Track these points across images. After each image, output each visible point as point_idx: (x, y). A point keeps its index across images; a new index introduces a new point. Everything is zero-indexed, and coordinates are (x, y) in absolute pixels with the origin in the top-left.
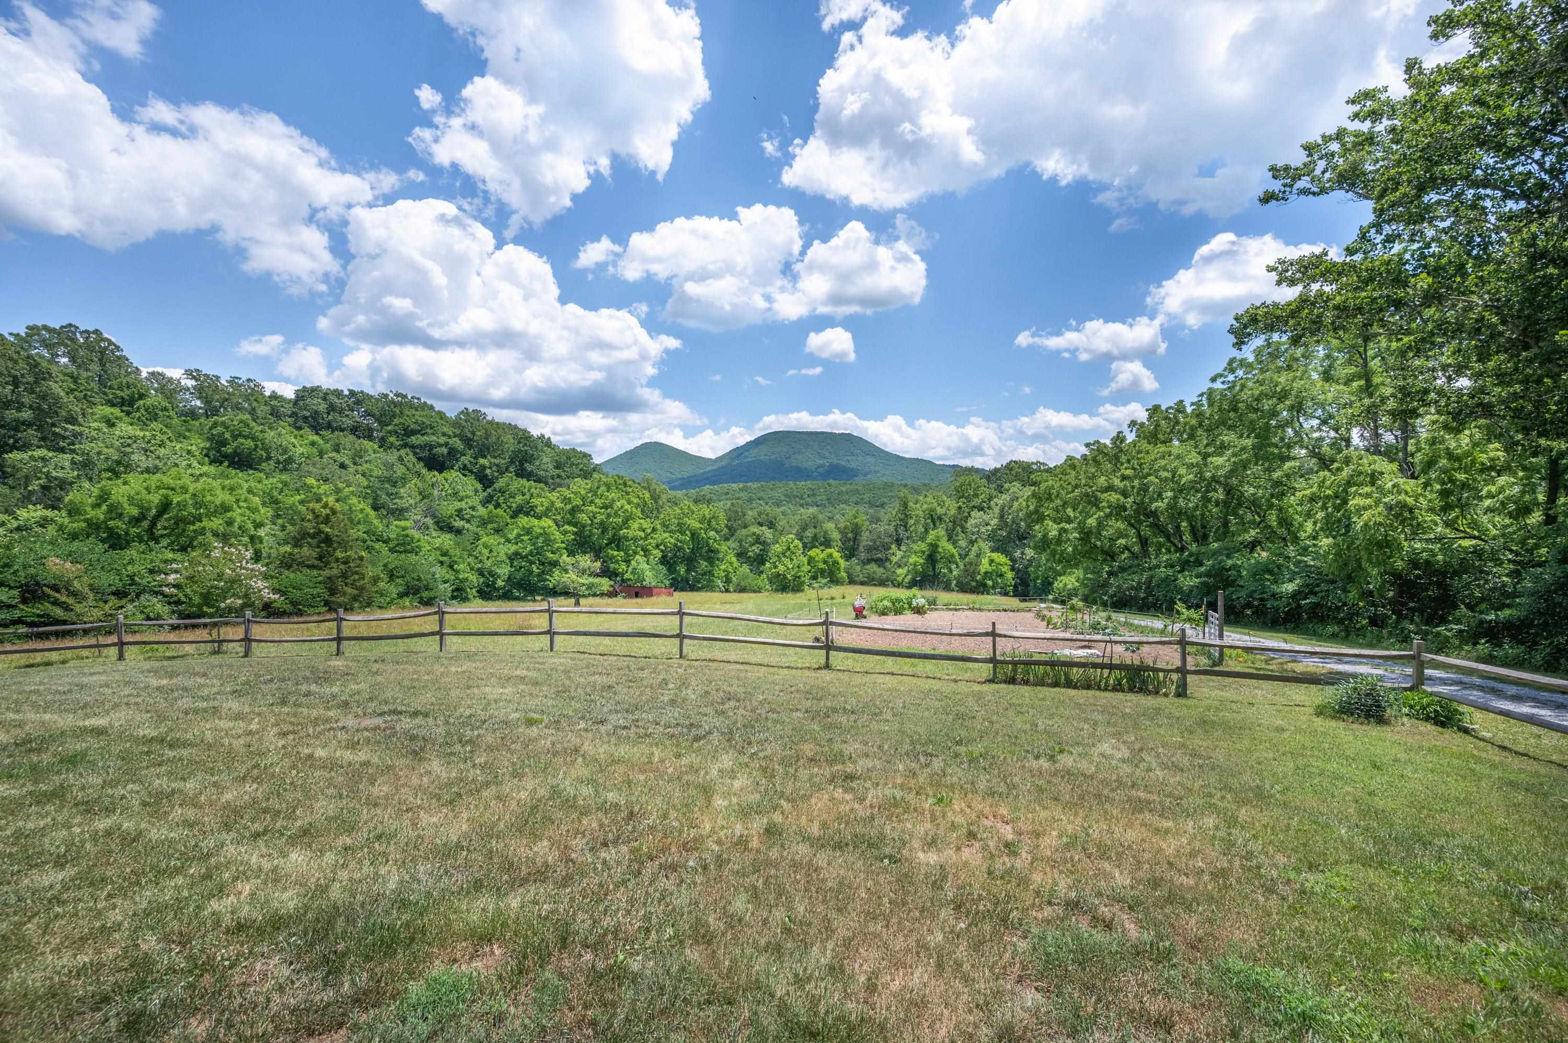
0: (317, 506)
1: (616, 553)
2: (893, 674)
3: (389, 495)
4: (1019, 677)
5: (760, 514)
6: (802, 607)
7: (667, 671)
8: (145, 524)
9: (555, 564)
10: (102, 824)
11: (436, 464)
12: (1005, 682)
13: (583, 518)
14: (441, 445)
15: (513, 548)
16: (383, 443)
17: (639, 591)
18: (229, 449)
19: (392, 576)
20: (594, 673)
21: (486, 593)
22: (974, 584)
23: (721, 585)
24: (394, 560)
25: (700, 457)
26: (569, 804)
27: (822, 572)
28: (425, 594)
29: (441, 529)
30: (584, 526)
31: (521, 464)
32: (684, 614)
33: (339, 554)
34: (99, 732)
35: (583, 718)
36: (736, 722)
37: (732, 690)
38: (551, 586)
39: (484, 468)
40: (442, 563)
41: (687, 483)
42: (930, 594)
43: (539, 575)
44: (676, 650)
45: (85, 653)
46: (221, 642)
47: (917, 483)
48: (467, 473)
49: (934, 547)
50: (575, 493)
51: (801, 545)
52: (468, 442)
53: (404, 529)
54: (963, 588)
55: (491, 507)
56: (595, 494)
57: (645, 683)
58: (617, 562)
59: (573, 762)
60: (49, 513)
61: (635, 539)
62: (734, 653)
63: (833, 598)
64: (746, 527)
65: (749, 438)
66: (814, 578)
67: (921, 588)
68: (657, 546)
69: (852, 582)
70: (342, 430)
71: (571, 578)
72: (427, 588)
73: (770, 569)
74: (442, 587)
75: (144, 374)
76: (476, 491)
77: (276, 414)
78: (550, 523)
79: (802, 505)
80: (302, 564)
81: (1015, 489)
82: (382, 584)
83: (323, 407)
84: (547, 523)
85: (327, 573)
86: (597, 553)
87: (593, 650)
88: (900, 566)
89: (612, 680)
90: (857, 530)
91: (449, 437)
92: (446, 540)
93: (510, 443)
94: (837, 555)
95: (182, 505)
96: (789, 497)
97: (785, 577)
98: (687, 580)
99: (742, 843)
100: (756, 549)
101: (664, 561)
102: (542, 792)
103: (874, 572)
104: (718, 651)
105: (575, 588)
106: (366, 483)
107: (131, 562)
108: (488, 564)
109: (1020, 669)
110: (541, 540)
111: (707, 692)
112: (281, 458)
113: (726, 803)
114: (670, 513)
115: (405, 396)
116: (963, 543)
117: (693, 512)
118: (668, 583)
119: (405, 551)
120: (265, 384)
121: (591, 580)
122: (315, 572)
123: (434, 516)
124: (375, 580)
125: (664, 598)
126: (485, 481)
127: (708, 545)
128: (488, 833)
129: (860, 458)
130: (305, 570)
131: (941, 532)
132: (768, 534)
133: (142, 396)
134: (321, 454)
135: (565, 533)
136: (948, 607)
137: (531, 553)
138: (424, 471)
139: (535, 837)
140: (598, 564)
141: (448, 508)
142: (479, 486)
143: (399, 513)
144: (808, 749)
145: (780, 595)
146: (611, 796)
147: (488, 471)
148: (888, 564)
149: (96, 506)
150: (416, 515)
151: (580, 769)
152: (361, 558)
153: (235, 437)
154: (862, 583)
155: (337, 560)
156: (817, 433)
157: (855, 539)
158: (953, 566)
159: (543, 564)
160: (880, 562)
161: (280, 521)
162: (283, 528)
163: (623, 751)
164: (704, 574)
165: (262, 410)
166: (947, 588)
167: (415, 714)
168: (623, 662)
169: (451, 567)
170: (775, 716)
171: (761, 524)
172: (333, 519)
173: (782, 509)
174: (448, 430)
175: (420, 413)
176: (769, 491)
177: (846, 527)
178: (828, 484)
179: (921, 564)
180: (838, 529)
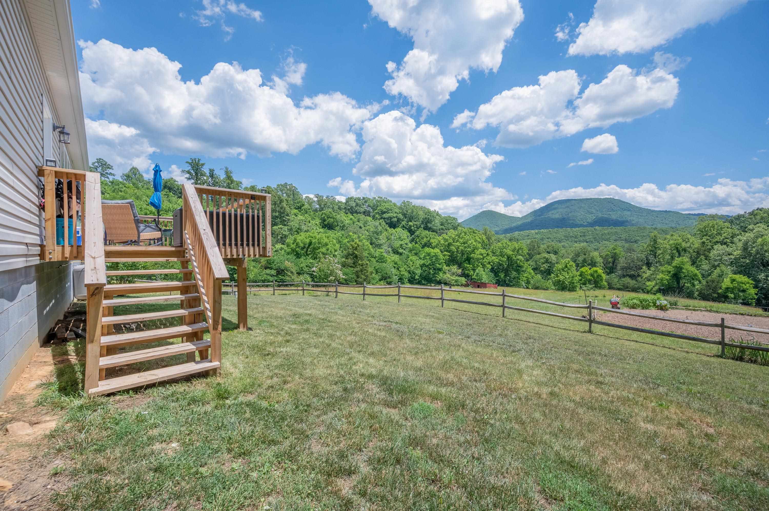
0: (353, 243)
1: (468, 266)
2: (637, 342)
3: (376, 238)
4: (746, 357)
5: (548, 247)
6: (574, 299)
7: (496, 322)
8: (305, 250)
9: (440, 270)
10: (321, 340)
11: (393, 225)
12: (733, 359)
13: (453, 248)
14: (394, 217)
15: (422, 262)
16: (374, 217)
17: (480, 285)
18: (326, 223)
19: (377, 272)
20: (462, 318)
21: (412, 281)
22: (715, 295)
23: (524, 285)
24: (378, 265)
25: (513, 217)
26: (459, 364)
27: (590, 281)
28: (389, 280)
29: (394, 253)
30: (453, 252)
31: (426, 224)
32: (505, 296)
33: (360, 262)
34: (310, 315)
35: (460, 334)
36: (534, 348)
37: (532, 334)
38: (438, 280)
39: (411, 226)
40: (394, 267)
41: (506, 231)
42: (672, 299)
43: (433, 275)
44: (500, 313)
45: (294, 292)
46: (329, 292)
47: (665, 227)
48: (404, 229)
49: (679, 269)
50: (450, 237)
51: (574, 265)
52: (404, 215)
53: (382, 253)
54: (704, 297)
55: (414, 243)
56: (459, 237)
57: (486, 325)
58: (469, 270)
59: (458, 350)
60: (283, 246)
61: (478, 259)
62: (531, 318)
63: (596, 297)
64: (539, 254)
65: (543, 205)
66: (584, 284)
67: (664, 294)
68: (489, 263)
69: (611, 287)
70: (360, 213)
71: (447, 277)
72: (389, 278)
73: (554, 277)
74: (395, 277)
75: (304, 197)
76: (408, 237)
77: (340, 208)
78: (438, 251)
79: (576, 242)
80: (348, 266)
81: (760, 229)
82: (374, 275)
83: (354, 204)
84: (437, 250)
85: (356, 269)
86: (460, 266)
87: (460, 309)
88: (649, 280)
89: (471, 322)
90: (615, 257)
91: (398, 214)
92: (396, 257)
93: (422, 215)
94: (600, 271)
95: (315, 243)
96: (567, 237)
97: (563, 282)
98: (505, 281)
99: (537, 395)
100: (546, 266)
101: (492, 270)
102: (447, 357)
103: (628, 283)
104: (522, 316)
105: (449, 281)
106: (368, 234)
107: (302, 263)
108: (412, 268)
109: (747, 352)
110: (434, 258)
111: (517, 334)
112: (341, 225)
113: (529, 379)
114: (497, 246)
115: (382, 198)
116: (706, 266)
117: (509, 246)
118: (494, 282)
119: (381, 262)
120: (336, 197)
121: (457, 278)
122: (352, 269)
123: (392, 247)
124: (372, 273)
125: (492, 289)
126: (411, 232)
127: (516, 263)
128: (430, 367)
129: (619, 212)
130: (349, 268)
131: (686, 259)
132: (553, 257)
133: (303, 205)
134: (354, 223)
135: (444, 255)
136: (687, 308)
137: (430, 264)
138: (388, 228)
139: (447, 372)
140: (460, 271)
141: (397, 244)
142: (409, 234)
143: (379, 246)
144: (575, 366)
145: (560, 293)
146: (476, 365)
147: (412, 228)
148: (639, 279)
149: (293, 243)
150: (385, 247)
151: (461, 353)
152: (367, 264)
153: (328, 218)
154: (619, 289)
155: (359, 264)
156: (587, 199)
157: (613, 263)
158: (696, 283)
159: (435, 269)
160: (632, 277)
161: (341, 249)
162: (342, 252)
163: (479, 349)
164: (514, 278)
165: (336, 207)
166: (690, 296)
167: (397, 323)
168: (474, 315)
169: (398, 269)
170: (556, 349)
171: (549, 253)
172: (358, 248)
173: (563, 244)
174: (397, 211)
175: (387, 204)
176: (554, 234)
177: (607, 255)
178: (595, 229)
179: (667, 280)
180: (601, 256)
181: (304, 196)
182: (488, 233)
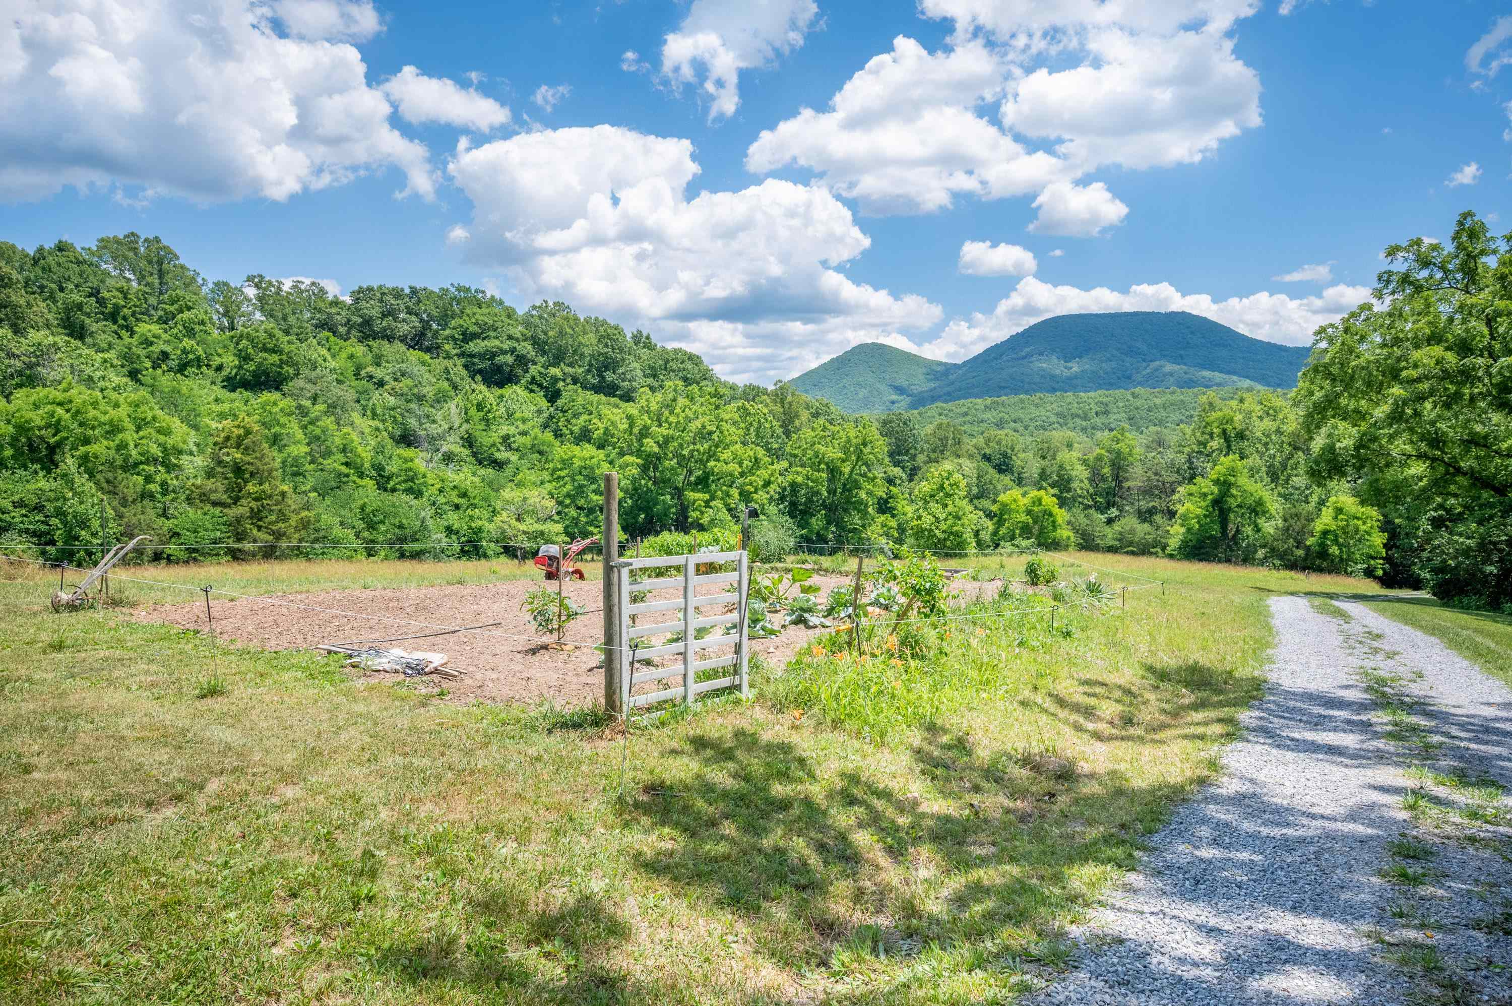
11: (497, 377)
14: (504, 352)
16: (433, 351)
18: (251, 367)
22: (1299, 552)
23: (886, 547)
27: (1023, 528)
31: (602, 374)
33: (252, 488)
39: (555, 380)
48: (535, 387)
52: (535, 342)
53: (407, 460)
54: (1277, 560)
66: (1009, 538)
70: (392, 339)
73: (912, 520)
75: (203, 283)
76: (537, 411)
80: (208, 500)
85: (234, 512)
90: (1119, 465)
91: (517, 340)
93: (590, 343)
94: (1050, 501)
110: (582, 476)
115: (468, 290)
122: (217, 510)
123: (473, 445)
126: (553, 397)
130: (208, 507)
138: (474, 387)
141: (493, 435)
142: (543, 404)
147: (561, 384)
155: (248, 495)
157: (1115, 478)
158: (1261, 521)
159: (582, 509)
160: (1148, 515)
174: (518, 330)
175: (485, 310)
176: (1033, 409)
177: (1099, 458)
178: (1133, 394)
179: (1197, 517)
180: (1085, 462)
181: (287, 286)
182: (789, 398)
